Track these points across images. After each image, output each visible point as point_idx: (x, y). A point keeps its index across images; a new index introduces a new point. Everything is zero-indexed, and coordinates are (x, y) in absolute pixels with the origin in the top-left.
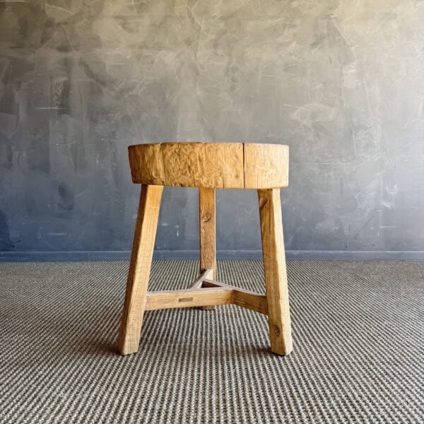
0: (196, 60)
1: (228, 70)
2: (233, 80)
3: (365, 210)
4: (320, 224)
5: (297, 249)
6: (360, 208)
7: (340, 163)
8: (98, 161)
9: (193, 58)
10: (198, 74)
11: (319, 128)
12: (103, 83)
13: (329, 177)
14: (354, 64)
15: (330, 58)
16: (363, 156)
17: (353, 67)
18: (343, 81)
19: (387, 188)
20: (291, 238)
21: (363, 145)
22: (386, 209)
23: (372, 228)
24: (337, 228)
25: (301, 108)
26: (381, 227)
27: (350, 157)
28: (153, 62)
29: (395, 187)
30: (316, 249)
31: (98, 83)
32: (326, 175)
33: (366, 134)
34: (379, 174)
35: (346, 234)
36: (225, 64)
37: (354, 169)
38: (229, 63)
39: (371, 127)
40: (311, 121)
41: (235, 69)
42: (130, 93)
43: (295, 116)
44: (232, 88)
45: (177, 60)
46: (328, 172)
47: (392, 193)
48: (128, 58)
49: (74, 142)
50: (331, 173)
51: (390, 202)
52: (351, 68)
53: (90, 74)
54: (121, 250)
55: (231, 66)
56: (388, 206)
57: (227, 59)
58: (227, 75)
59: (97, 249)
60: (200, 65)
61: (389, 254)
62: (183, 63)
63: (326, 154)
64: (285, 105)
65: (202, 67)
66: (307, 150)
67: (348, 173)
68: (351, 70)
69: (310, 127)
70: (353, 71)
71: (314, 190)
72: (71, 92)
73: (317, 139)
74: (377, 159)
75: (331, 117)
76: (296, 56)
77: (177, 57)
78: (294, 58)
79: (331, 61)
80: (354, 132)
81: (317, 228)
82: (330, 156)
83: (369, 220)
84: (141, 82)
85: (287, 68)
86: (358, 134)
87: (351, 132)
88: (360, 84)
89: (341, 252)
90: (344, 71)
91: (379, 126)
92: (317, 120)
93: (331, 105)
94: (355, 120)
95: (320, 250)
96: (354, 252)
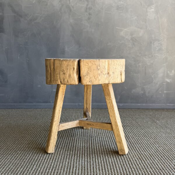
0: (70, 4)
1: (87, 8)
2: (90, 14)
3: (157, 83)
4: (134, 90)
5: (122, 103)
6: (154, 82)
7: (145, 59)
8: (19, 57)
9: (68, 2)
10: (71, 10)
11: (134, 40)
12: (21, 16)
13: (139, 66)
14: (154, 6)
15: (141, 3)
16: (157, 55)
17: (153, 8)
18: (147, 15)
19: (169, 72)
20: (119, 97)
21: (157, 49)
22: (168, 83)
23: (160, 92)
24: (142, 92)
25: (125, 29)
26: (165, 92)
27: (150, 56)
28: (47, 5)
29: (173, 71)
30: (131, 103)
31: (18, 16)
32: (138, 65)
33: (159, 44)
34: (165, 64)
35: (147, 95)
36: (85, 5)
37: (152, 62)
38: (87, 5)
39: (162, 40)
40: (130, 37)
41: (90, 9)
42: (35, 21)
43: (122, 34)
44: (89, 19)
45: (60, 3)
46: (138, 64)
47: (171, 75)
48: (34, 2)
49: (7, 48)
50: (140, 64)
51: (170, 79)
52: (152, 8)
53: (14, 11)
54: (32, 103)
55: (88, 6)
56: (169, 81)
57: (86, 3)
58: (86, 11)
59: (20, 102)
60: (72, 6)
61: (168, 106)
62: (63, 5)
63: (138, 54)
64: (117, 28)
65: (73, 7)
66: (128, 52)
67: (149, 64)
68: (152, 10)
69: (130, 39)
70: (153, 10)
71: (131, 72)
72: (4, 21)
73: (133, 46)
74: (164, 57)
75: (141, 34)
76: (123, 2)
77: (59, 2)
78: (122, 2)
79: (141, 5)
80: (152, 43)
81: (132, 92)
82: (140, 55)
83: (159, 88)
84: (41, 15)
85: (118, 8)
86: (155, 44)
87: (151, 43)
88: (156, 17)
89: (144, 104)
90: (148, 10)
91: (165, 40)
92: (134, 36)
93: (141, 28)
94: (153, 36)
95: (133, 103)
96: (150, 105)
